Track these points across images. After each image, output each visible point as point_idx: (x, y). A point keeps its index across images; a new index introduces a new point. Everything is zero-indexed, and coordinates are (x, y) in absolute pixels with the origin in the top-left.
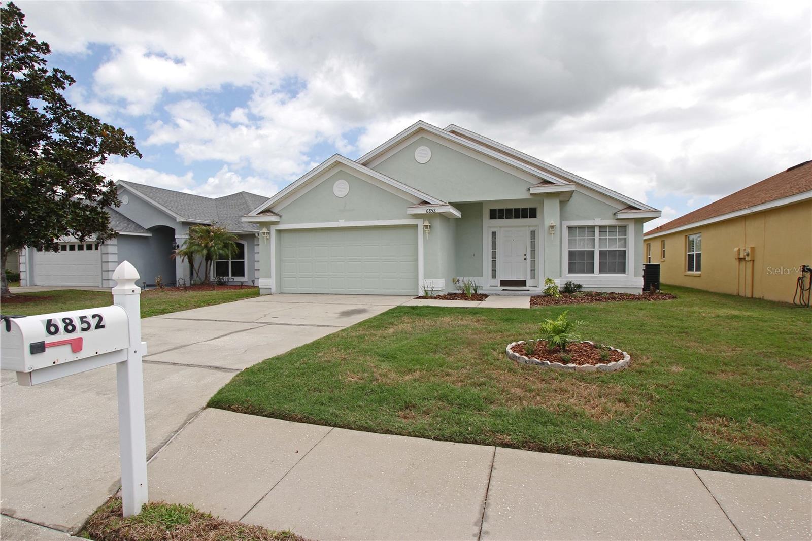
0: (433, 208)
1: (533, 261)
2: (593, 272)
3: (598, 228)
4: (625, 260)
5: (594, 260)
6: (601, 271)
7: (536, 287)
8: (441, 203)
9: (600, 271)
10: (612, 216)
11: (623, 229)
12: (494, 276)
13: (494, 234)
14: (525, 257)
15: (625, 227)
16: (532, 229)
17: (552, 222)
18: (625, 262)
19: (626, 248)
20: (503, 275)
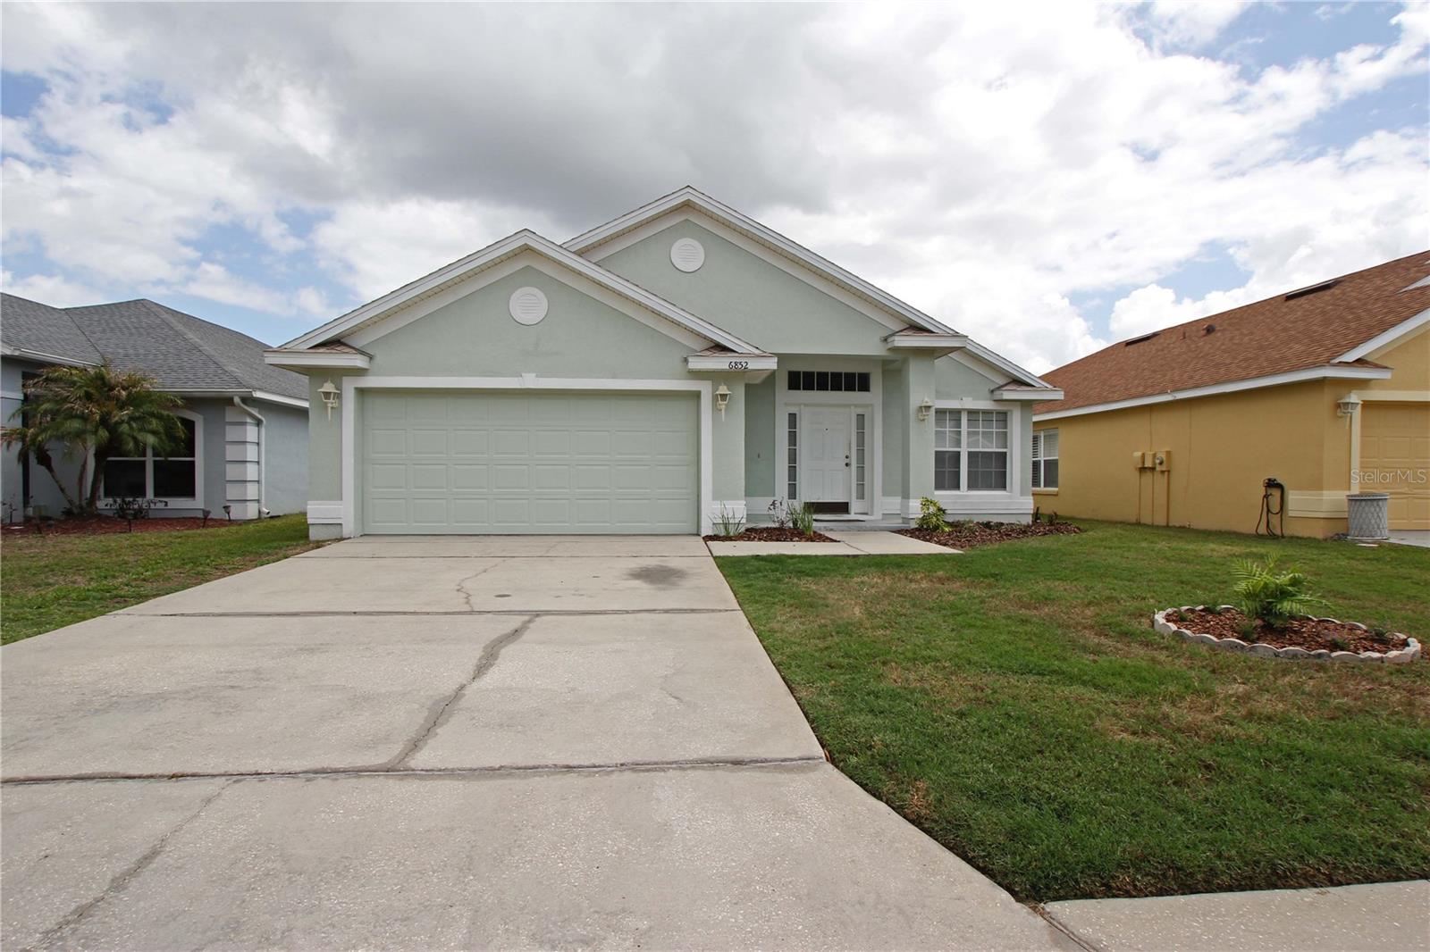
0: (743, 360)
1: (861, 469)
2: (957, 487)
3: (966, 413)
4: (1005, 468)
5: (959, 468)
6: (971, 486)
7: (866, 514)
8: (757, 352)
9: (968, 487)
10: (988, 395)
11: (1003, 418)
12: (793, 494)
13: (793, 419)
14: (847, 461)
15: (1005, 413)
16: (860, 411)
17: (926, 399)
18: (1005, 472)
19: (1006, 448)
20: (808, 494)
